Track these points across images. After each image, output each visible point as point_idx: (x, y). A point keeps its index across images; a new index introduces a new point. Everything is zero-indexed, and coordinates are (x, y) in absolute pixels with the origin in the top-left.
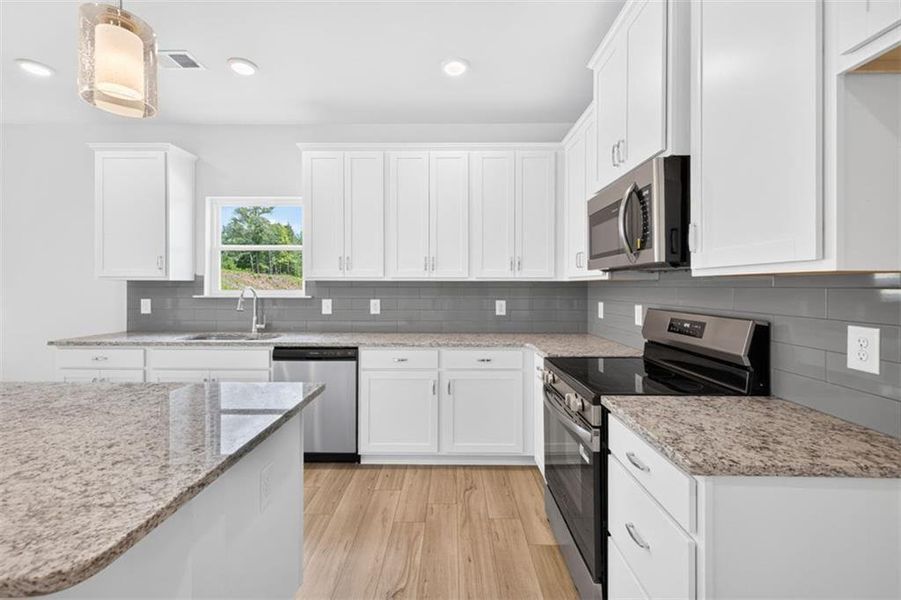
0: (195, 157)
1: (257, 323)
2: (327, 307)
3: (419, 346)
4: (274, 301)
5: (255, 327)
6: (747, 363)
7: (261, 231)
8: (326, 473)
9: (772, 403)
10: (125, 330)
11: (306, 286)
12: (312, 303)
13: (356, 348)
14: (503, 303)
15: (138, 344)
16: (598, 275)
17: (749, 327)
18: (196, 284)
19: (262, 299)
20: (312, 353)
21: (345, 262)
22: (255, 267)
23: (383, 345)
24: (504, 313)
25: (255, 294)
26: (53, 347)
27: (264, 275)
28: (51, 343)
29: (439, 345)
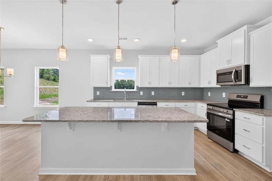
2: (141, 93)
3: (171, 102)
5: (125, 98)
6: (259, 103)
9: (264, 110)
10: (93, 99)
11: (137, 88)
12: (138, 92)
13: (157, 103)
14: (184, 92)
15: (107, 102)
16: (218, 86)
17: (260, 97)
18: (111, 88)
20: (147, 104)
24: (184, 95)
28: (87, 101)
29: (176, 102)
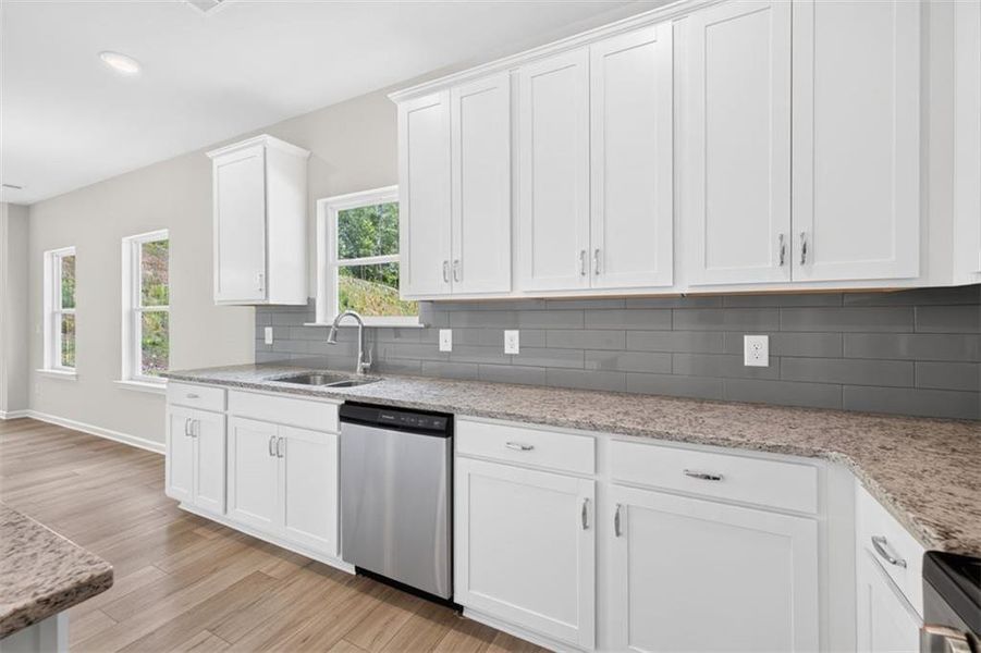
0: (307, 153)
1: (363, 361)
2: (445, 339)
3: (555, 425)
5: (360, 365)
10: (253, 359)
11: (421, 310)
12: (428, 331)
13: (451, 417)
14: (765, 340)
15: (217, 382)
18: (307, 310)
20: (385, 416)
21: (451, 270)
23: (491, 415)
24: (764, 362)
25: (360, 322)
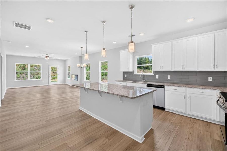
1: (143, 79)
2: (157, 77)
3: (180, 87)
4: (146, 75)
7: (142, 59)
8: (157, 110)
10: (123, 79)
11: (153, 73)
12: (154, 76)
13: (164, 86)
15: (126, 82)
18: (133, 72)
19: (144, 75)
20: (154, 86)
21: (161, 67)
22: (140, 68)
23: (170, 86)
24: (212, 80)
26: (116, 81)
27: (142, 70)
29: (186, 87)
